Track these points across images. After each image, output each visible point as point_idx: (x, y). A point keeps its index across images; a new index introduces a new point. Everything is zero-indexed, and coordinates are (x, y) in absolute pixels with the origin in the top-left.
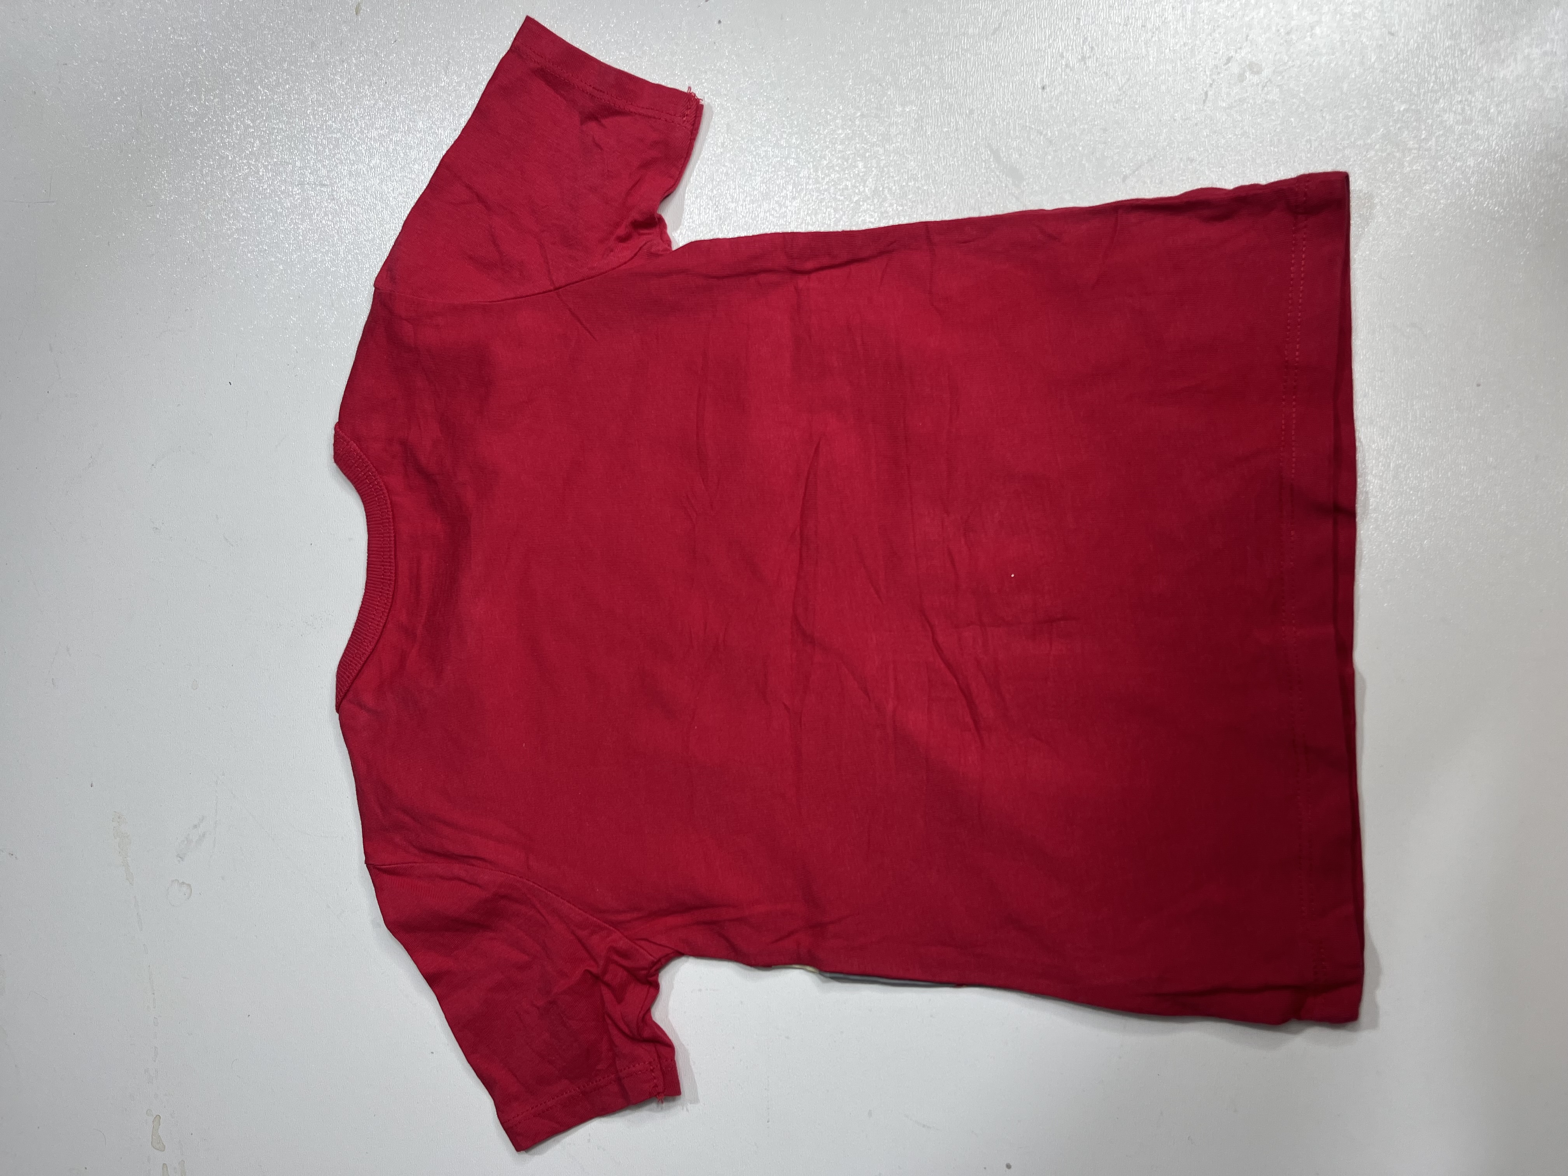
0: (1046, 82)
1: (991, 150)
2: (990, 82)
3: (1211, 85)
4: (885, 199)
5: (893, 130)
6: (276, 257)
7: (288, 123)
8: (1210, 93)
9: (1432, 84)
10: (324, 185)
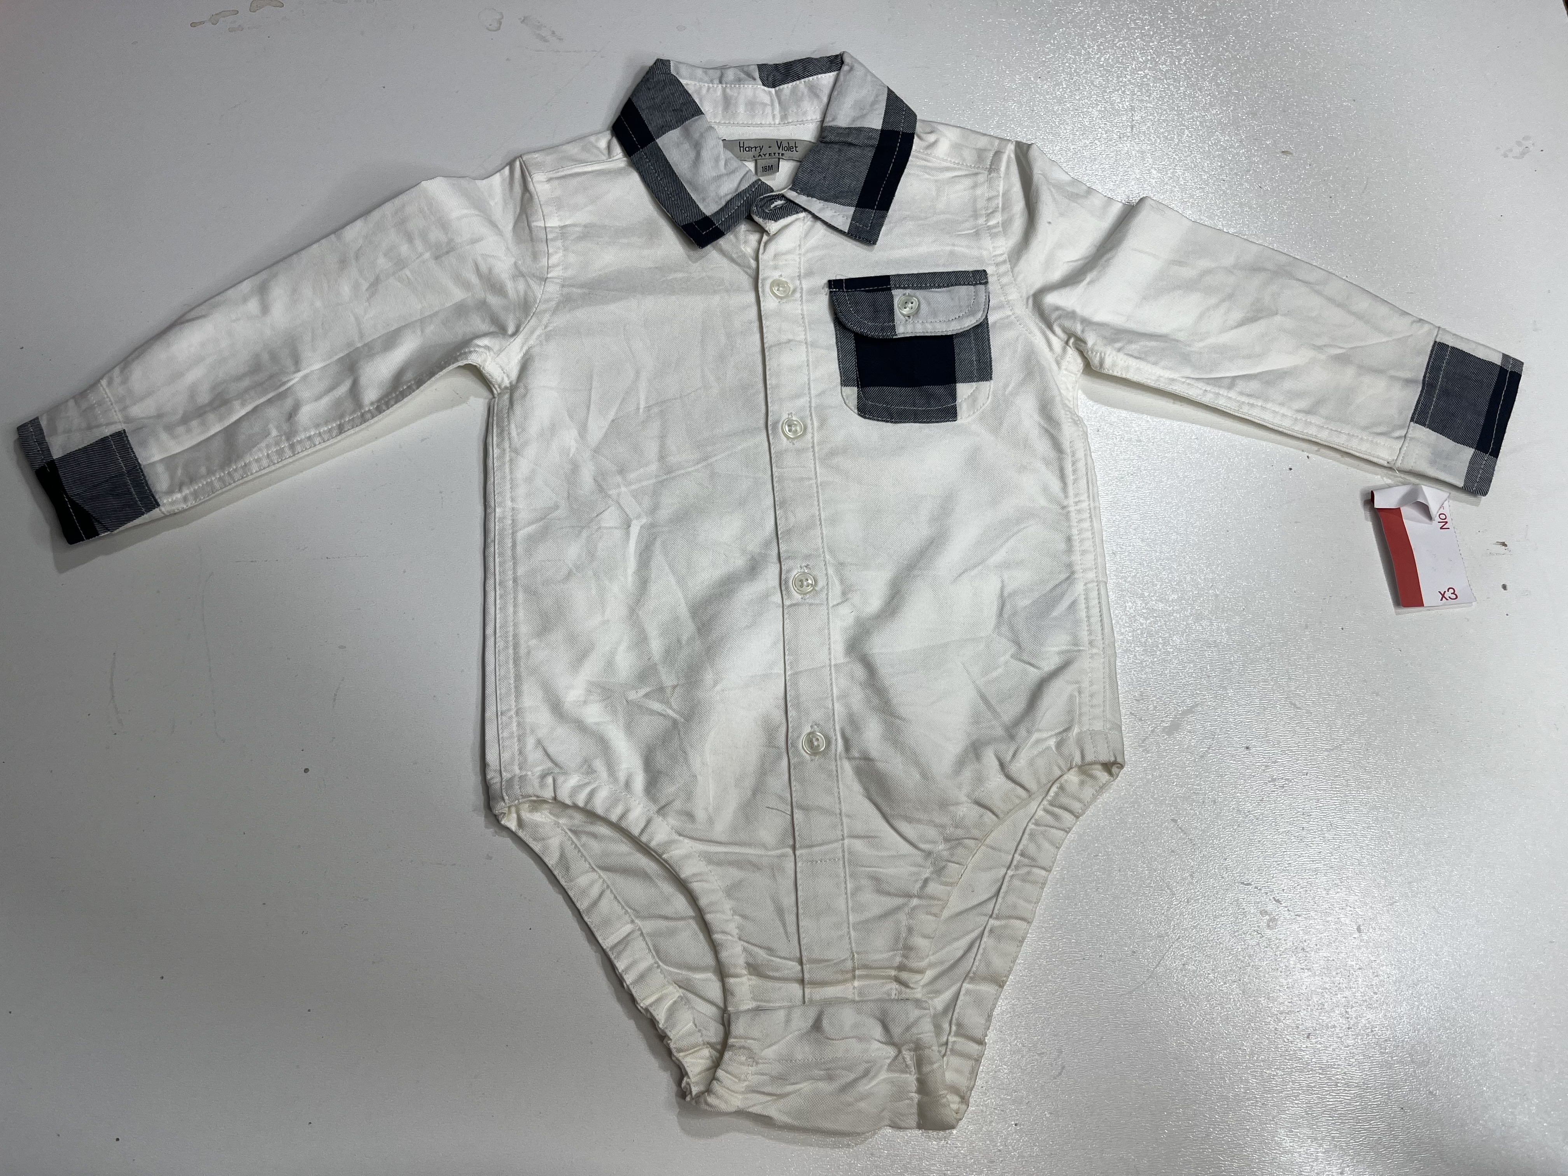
0: (1253, 750)
1: (1193, 707)
2: (1251, 702)
3: (1256, 888)
4: (1146, 619)
5: (1205, 623)
6: (1066, 88)
7: (1185, 94)
8: (1250, 887)
9: (1268, 1072)
10: (1132, 129)
